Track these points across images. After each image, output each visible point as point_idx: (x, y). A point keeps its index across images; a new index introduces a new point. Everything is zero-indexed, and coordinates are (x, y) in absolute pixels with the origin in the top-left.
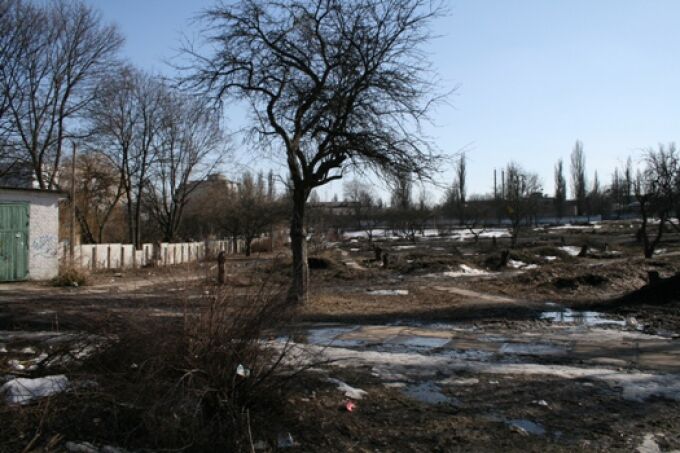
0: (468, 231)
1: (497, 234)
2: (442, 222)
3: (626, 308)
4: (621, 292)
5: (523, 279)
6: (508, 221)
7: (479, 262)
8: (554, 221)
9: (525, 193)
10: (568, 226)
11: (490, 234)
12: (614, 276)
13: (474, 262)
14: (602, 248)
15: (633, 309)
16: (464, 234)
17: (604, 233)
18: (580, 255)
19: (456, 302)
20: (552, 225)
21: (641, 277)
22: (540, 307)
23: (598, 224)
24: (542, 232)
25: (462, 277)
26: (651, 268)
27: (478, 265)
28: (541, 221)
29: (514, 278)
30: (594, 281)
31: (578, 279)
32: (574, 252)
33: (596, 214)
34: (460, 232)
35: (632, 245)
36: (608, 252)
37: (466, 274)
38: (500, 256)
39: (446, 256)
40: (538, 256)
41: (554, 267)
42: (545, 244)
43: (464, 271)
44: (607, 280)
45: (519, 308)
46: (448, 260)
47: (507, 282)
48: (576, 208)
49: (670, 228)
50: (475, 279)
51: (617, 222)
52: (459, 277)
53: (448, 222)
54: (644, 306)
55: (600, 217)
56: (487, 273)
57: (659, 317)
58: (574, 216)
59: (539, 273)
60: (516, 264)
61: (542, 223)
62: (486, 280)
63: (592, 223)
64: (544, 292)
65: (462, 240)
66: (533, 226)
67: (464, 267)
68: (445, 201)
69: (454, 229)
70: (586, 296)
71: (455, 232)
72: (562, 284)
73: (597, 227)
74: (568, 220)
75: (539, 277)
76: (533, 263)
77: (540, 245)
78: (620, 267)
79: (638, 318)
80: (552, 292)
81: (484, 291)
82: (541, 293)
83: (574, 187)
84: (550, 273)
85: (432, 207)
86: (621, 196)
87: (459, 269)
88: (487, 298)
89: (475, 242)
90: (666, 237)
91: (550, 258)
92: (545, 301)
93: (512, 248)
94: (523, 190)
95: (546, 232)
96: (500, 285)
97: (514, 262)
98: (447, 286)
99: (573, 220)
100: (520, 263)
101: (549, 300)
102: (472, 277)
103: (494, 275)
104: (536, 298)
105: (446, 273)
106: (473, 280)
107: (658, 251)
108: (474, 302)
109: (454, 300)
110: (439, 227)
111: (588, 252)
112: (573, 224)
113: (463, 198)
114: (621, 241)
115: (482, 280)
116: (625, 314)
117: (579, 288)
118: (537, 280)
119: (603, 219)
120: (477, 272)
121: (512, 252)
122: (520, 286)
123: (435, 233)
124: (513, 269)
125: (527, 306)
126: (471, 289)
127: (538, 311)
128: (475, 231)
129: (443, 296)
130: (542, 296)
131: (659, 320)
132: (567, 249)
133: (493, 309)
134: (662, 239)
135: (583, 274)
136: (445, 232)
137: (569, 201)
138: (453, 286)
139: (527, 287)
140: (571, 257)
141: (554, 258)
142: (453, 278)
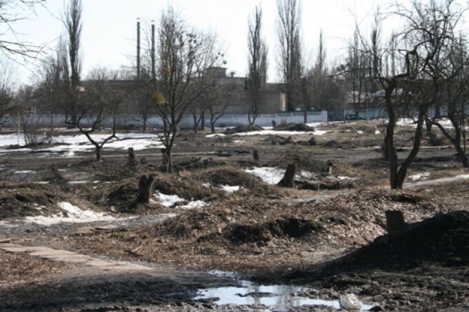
0: (83, 138)
1: (138, 143)
2: (34, 119)
3: (345, 278)
4: (343, 250)
5: (174, 229)
6: (157, 120)
7: (98, 198)
8: (244, 120)
9: (194, 69)
10: (268, 131)
11: (125, 145)
12: (332, 220)
13: (88, 198)
14: (323, 170)
15: (357, 279)
16: (75, 144)
17: (330, 144)
18: (283, 183)
19: (38, 275)
20: (240, 128)
21: (378, 222)
22: (195, 279)
23: (321, 128)
24: (220, 140)
25: (61, 224)
26: (397, 206)
27: (94, 201)
28: (222, 120)
29: (156, 226)
30: (297, 229)
31: (270, 226)
32: (271, 176)
33: (318, 110)
34: (68, 139)
35: (373, 165)
36: (332, 178)
37: (70, 219)
38: (136, 185)
39: (32, 187)
40: (207, 185)
41: (231, 205)
42: (223, 163)
43: (65, 214)
44: (319, 229)
45: (157, 282)
46: (35, 193)
47: (144, 233)
48: (283, 97)
49: (439, 135)
50: (86, 230)
51: (353, 123)
52: (53, 226)
53: (45, 119)
54: (376, 273)
55: (325, 113)
56: (110, 218)
57: (398, 291)
58: (280, 112)
59: (203, 216)
60: (167, 200)
61: (222, 126)
62: (107, 231)
63: (310, 125)
64: (209, 252)
65: (71, 155)
66: (208, 130)
67: (66, 206)
68: (42, 78)
69: (57, 134)
70: (282, 258)
71: (60, 139)
72: (241, 236)
73: (318, 133)
74: (269, 119)
75: (202, 224)
76: (198, 197)
77: (215, 164)
78: (343, 204)
79: (362, 294)
80: (223, 251)
81: (97, 252)
82: (202, 252)
83: (280, 60)
84: (222, 216)
85: (15, 90)
86: (362, 78)
87: (56, 210)
88: (101, 266)
89: (94, 160)
90: (425, 151)
91: (229, 189)
92: (207, 267)
93: (163, 170)
94: (190, 63)
95: (228, 140)
96: (131, 240)
97: (162, 196)
98: (29, 244)
99: (278, 120)
100: (175, 198)
101: (214, 266)
102: (81, 225)
103: (123, 220)
104: (192, 262)
105: (30, 219)
106: (80, 231)
107: (416, 176)
108: (75, 272)
109: (35, 271)
110: (26, 130)
111: (297, 177)
112: (276, 128)
113: (76, 75)
114: (359, 158)
115: (98, 231)
116: (342, 287)
117: (270, 243)
118: (199, 229)
119: (330, 118)
120: (92, 216)
121: (161, 177)
122: (167, 241)
123: (19, 140)
124: (159, 209)
125: (173, 277)
126: (74, 249)
127: (190, 287)
128: (97, 138)
129: (15, 264)
130: (204, 259)
131: (397, 297)
132: (259, 171)
133: (108, 284)
134: (419, 155)
135: (278, 217)
136: (39, 139)
137: (272, 85)
138: (40, 242)
139: (180, 243)
140: (266, 187)
141: (236, 188)
142: (43, 229)
